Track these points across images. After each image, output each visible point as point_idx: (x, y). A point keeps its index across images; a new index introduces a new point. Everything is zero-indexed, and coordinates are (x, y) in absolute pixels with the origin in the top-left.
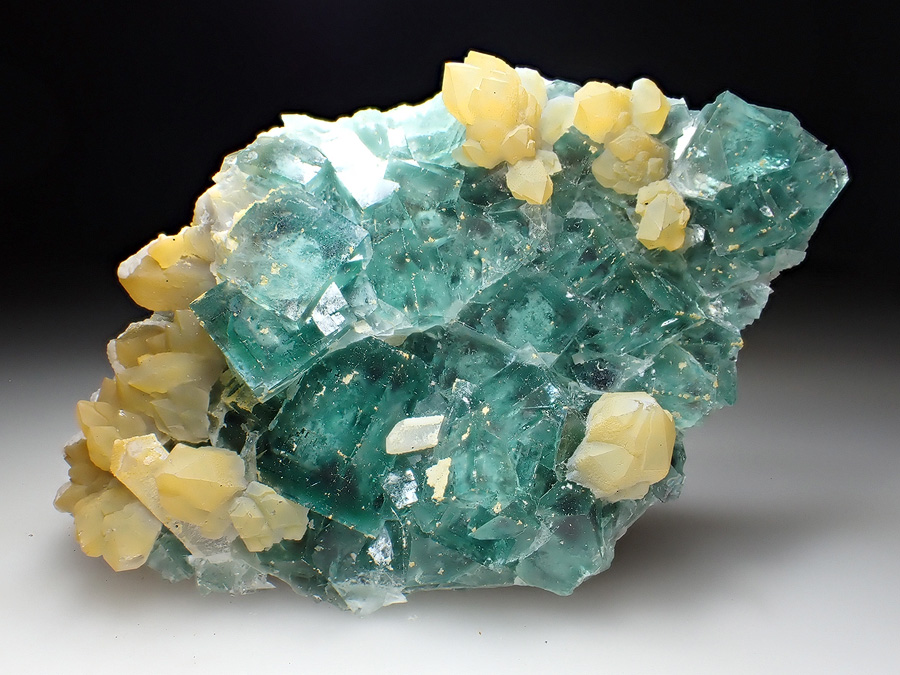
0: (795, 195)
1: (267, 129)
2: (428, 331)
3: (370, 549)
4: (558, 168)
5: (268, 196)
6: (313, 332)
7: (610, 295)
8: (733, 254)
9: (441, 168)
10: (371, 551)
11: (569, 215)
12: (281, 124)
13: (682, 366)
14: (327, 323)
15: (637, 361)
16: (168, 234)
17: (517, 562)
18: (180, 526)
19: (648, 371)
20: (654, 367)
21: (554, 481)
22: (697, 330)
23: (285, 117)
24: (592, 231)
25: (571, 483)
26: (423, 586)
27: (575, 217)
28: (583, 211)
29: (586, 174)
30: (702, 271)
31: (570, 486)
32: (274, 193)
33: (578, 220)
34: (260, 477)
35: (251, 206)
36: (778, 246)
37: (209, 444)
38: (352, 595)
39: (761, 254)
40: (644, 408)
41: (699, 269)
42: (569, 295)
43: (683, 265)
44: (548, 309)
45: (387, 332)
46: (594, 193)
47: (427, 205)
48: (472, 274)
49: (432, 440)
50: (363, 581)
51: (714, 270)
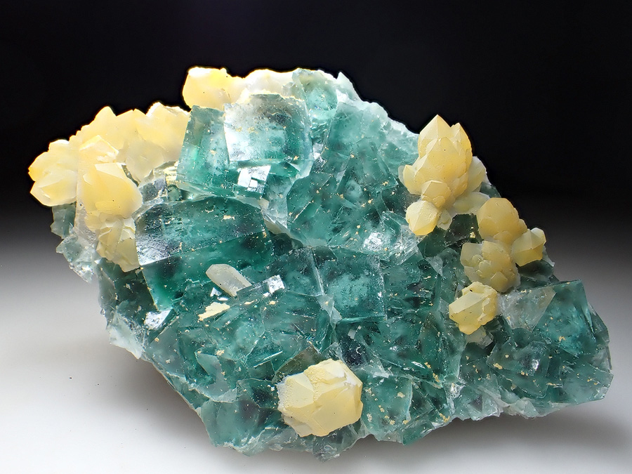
0: (564, 376)
1: (326, 71)
2: (294, 240)
3: (150, 313)
4: (446, 228)
5: (288, 98)
6: (234, 177)
7: (404, 320)
8: (496, 371)
9: (387, 170)
10: (149, 314)
11: (427, 259)
12: (336, 76)
13: (400, 395)
14: (246, 179)
15: (380, 367)
16: (229, 72)
17: (208, 399)
18: (82, 207)
19: (380, 378)
20: (385, 379)
21: (270, 379)
22: (432, 388)
23: (341, 74)
24: (429, 277)
25: (276, 388)
26: (153, 361)
27: (430, 262)
28: (436, 264)
29: (457, 247)
30: (468, 362)
31: (273, 389)
32: (292, 99)
33: (430, 265)
34: (138, 220)
35: (276, 93)
36: (527, 395)
37: (137, 185)
38: (119, 327)
39: (512, 389)
40: (345, 382)
41: (468, 358)
42: (380, 295)
43: (462, 349)
44: (364, 293)
45: (274, 218)
46: (453, 261)
47: (361, 181)
48: (346, 235)
49: (234, 291)
50: (131, 326)
51: (474, 366)
